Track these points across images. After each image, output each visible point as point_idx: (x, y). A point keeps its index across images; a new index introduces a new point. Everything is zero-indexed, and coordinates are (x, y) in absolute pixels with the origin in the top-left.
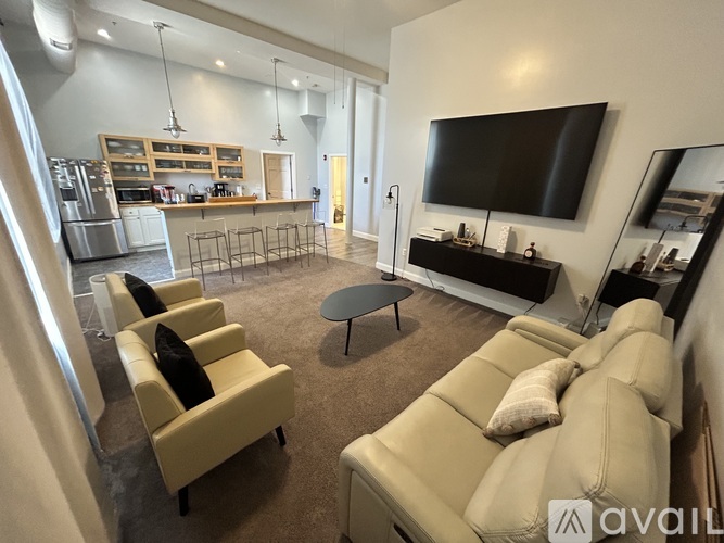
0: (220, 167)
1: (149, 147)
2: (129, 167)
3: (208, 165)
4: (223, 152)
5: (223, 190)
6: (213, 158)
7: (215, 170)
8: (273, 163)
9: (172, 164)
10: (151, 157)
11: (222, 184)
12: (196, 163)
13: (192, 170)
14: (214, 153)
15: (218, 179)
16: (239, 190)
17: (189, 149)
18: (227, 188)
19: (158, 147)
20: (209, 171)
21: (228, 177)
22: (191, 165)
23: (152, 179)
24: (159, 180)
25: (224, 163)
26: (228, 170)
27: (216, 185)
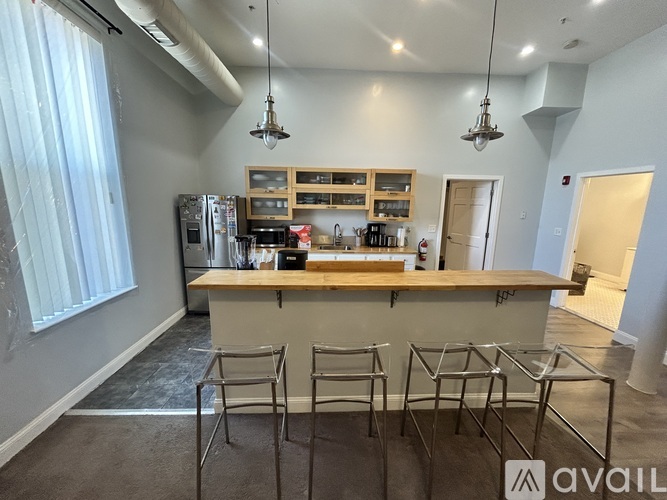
0: (377, 202)
1: (291, 177)
2: (270, 204)
3: (360, 199)
4: (384, 179)
6: (369, 191)
7: (369, 205)
9: (318, 198)
10: (294, 188)
11: (378, 225)
12: (348, 196)
13: (339, 207)
16: (401, 234)
17: (341, 178)
18: (386, 231)
19: (303, 177)
23: (290, 217)
25: (383, 196)
26: (389, 206)
27: (370, 226)
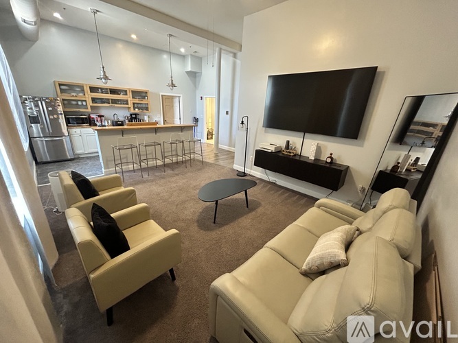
0: (134, 104)
1: (87, 90)
2: (74, 103)
3: (126, 102)
4: (135, 93)
5: (136, 118)
6: (129, 97)
7: (130, 105)
8: (168, 101)
9: (103, 101)
10: (89, 96)
11: (136, 114)
12: (118, 100)
13: (116, 105)
14: (130, 94)
15: (132, 111)
16: (146, 118)
17: (113, 91)
18: (138, 116)
19: (93, 89)
20: (127, 106)
21: (139, 109)
22: (115, 101)
23: (89, 110)
24: (94, 111)
25: (136, 101)
26: (139, 105)
27: (131, 115)
